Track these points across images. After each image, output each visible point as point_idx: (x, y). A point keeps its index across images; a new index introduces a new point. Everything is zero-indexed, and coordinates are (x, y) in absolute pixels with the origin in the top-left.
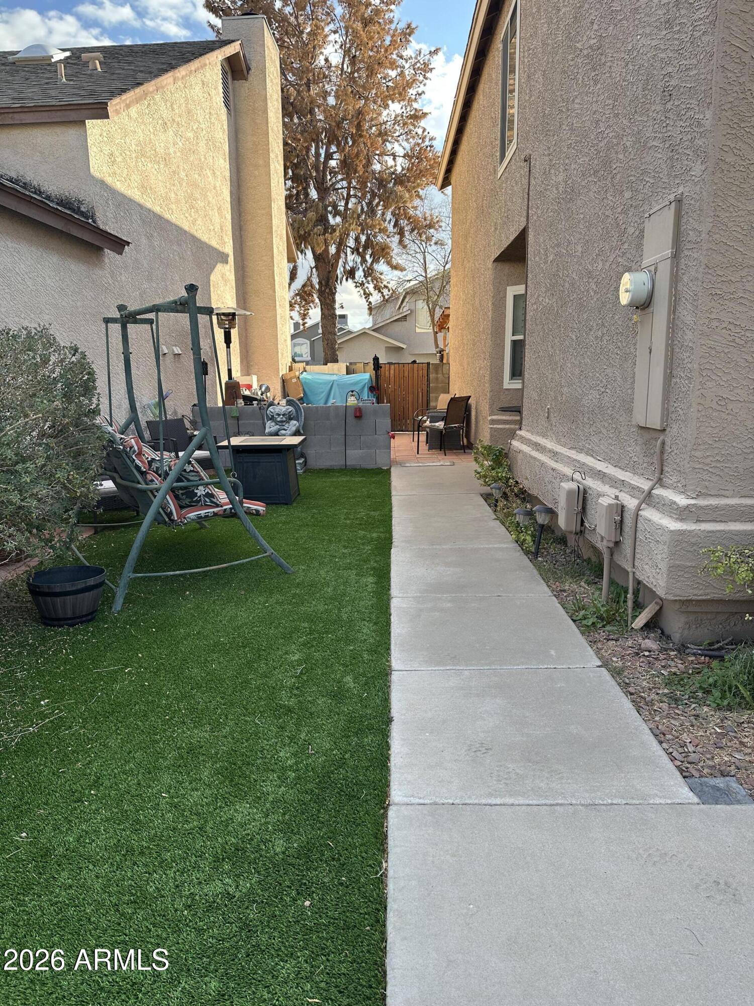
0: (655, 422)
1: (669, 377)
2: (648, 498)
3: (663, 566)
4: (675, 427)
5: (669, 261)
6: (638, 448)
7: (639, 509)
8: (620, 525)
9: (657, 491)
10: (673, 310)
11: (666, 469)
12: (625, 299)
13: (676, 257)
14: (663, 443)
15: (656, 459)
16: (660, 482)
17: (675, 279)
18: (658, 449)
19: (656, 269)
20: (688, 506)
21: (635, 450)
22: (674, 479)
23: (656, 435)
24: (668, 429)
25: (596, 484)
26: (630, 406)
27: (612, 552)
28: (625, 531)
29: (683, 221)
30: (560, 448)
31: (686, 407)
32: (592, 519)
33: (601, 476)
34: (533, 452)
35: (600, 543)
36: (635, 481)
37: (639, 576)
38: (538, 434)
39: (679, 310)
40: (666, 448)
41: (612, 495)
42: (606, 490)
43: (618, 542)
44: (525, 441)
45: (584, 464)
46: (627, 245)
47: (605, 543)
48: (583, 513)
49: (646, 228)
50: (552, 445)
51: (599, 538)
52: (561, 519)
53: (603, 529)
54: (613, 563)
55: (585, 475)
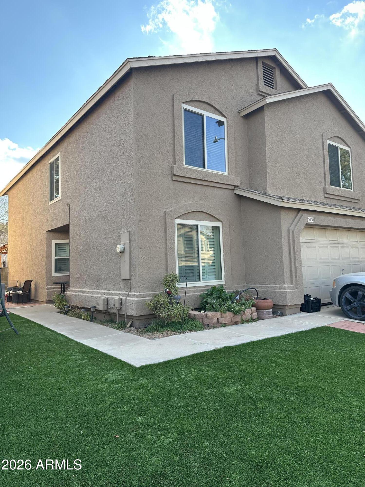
0: (128, 278)
1: (130, 267)
2: (128, 296)
3: (134, 309)
4: (133, 279)
5: (128, 244)
6: (123, 285)
7: (126, 298)
8: (121, 304)
9: (130, 293)
10: (130, 254)
11: (131, 288)
12: (118, 251)
13: (130, 243)
14: (130, 282)
15: (129, 287)
16: (130, 292)
17: (130, 247)
18: (129, 284)
19: (125, 245)
20: (138, 295)
21: (122, 285)
22: (134, 290)
23: (128, 281)
24: (131, 279)
25: (110, 296)
26: (119, 275)
27: (119, 312)
28: (123, 304)
29: (131, 236)
30: (92, 290)
31: (137, 274)
32: (111, 305)
33: (112, 294)
34: (80, 294)
35: (115, 311)
36: (123, 293)
37: (128, 314)
38: (80, 288)
39: (131, 253)
40: (131, 283)
41: (117, 298)
42: (114, 297)
43: (121, 308)
44: (75, 291)
45: (105, 292)
46: (114, 238)
47: (118, 309)
48: (107, 304)
49: (121, 235)
50: (88, 290)
51: (116, 308)
52: (101, 308)
53: (117, 305)
54: (119, 314)
55: (106, 295)
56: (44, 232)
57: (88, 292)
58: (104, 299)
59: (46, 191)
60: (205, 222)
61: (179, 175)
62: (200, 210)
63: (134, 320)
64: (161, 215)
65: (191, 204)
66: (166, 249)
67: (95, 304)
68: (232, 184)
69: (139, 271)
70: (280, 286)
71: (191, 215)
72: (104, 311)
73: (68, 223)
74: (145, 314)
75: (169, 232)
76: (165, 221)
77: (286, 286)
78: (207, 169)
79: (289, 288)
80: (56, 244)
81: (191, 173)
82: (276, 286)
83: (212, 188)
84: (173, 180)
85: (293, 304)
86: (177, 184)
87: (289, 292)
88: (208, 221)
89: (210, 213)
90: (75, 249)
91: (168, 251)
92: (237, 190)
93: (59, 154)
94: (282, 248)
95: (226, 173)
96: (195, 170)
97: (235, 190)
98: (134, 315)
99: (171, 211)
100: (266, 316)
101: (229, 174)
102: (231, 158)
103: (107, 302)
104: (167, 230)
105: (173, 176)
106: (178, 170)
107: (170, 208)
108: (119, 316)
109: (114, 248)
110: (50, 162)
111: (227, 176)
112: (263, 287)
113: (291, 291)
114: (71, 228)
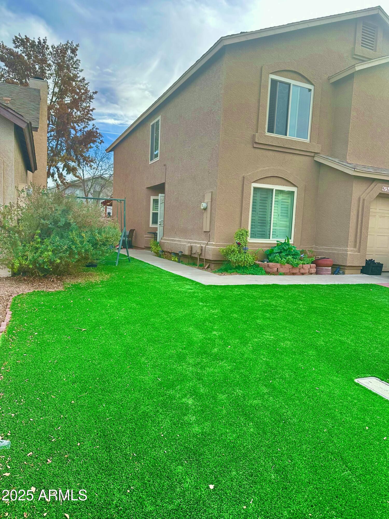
0: (208, 230)
1: (210, 222)
2: (207, 244)
3: (211, 255)
4: (212, 231)
5: (210, 202)
6: (204, 236)
7: (206, 246)
8: (202, 250)
9: (209, 243)
11: (210, 238)
12: (202, 208)
13: (212, 201)
15: (208, 237)
16: (209, 241)
17: (211, 205)
18: (209, 235)
19: (207, 203)
20: (215, 244)
22: (212, 240)
23: (208, 233)
24: (210, 231)
25: (194, 245)
26: (202, 228)
27: (199, 256)
28: (203, 251)
29: (213, 196)
30: (181, 240)
31: (215, 227)
32: (194, 251)
33: (195, 243)
34: (171, 242)
35: (196, 256)
36: (204, 242)
37: (206, 258)
38: (171, 238)
39: (212, 211)
40: (210, 235)
41: (199, 245)
42: (197, 245)
43: (201, 254)
44: (167, 240)
45: (190, 241)
46: (200, 197)
47: (199, 254)
48: (191, 251)
49: (206, 195)
50: (178, 239)
51: (197, 253)
52: (187, 253)
53: (199, 251)
54: (200, 258)
55: (191, 243)
56: (144, 188)
57: (178, 240)
58: (189, 246)
59: (147, 151)
60: (280, 186)
61: (259, 142)
62: (277, 176)
63: (210, 263)
64: (240, 179)
65: (268, 169)
66: (242, 209)
67: (182, 251)
68: (312, 151)
69: (217, 225)
70: (343, 248)
71: (268, 179)
72: (189, 255)
73: (164, 182)
74: (219, 260)
75: (246, 194)
76: (243, 184)
77: (348, 249)
78: (288, 137)
79: (352, 251)
80: (154, 200)
81: (271, 140)
82: (340, 248)
83: (291, 155)
84: (254, 147)
85: (352, 265)
86: (257, 151)
87: (350, 254)
88: (283, 185)
89: (287, 179)
90: (169, 205)
91: (243, 210)
92: (317, 157)
93: (159, 118)
94: (350, 214)
95: (308, 141)
96: (276, 137)
97: (315, 157)
98: (211, 259)
99: (249, 175)
100: (324, 272)
101: (310, 142)
102: (314, 125)
103: (192, 249)
104: (244, 192)
105: (254, 143)
106: (260, 137)
107: (248, 173)
108: (199, 260)
109: (200, 205)
110: (151, 124)
111: (308, 143)
112: (329, 249)
113: (352, 254)
114: (167, 186)
